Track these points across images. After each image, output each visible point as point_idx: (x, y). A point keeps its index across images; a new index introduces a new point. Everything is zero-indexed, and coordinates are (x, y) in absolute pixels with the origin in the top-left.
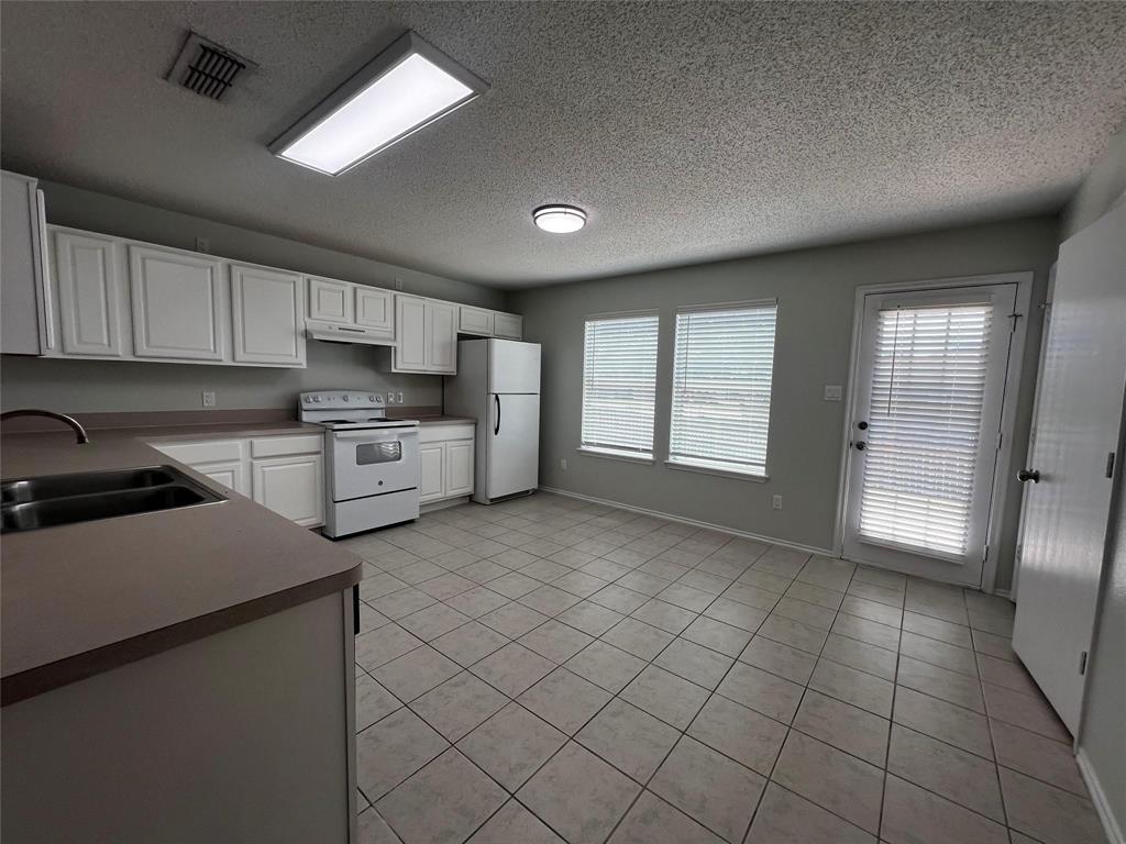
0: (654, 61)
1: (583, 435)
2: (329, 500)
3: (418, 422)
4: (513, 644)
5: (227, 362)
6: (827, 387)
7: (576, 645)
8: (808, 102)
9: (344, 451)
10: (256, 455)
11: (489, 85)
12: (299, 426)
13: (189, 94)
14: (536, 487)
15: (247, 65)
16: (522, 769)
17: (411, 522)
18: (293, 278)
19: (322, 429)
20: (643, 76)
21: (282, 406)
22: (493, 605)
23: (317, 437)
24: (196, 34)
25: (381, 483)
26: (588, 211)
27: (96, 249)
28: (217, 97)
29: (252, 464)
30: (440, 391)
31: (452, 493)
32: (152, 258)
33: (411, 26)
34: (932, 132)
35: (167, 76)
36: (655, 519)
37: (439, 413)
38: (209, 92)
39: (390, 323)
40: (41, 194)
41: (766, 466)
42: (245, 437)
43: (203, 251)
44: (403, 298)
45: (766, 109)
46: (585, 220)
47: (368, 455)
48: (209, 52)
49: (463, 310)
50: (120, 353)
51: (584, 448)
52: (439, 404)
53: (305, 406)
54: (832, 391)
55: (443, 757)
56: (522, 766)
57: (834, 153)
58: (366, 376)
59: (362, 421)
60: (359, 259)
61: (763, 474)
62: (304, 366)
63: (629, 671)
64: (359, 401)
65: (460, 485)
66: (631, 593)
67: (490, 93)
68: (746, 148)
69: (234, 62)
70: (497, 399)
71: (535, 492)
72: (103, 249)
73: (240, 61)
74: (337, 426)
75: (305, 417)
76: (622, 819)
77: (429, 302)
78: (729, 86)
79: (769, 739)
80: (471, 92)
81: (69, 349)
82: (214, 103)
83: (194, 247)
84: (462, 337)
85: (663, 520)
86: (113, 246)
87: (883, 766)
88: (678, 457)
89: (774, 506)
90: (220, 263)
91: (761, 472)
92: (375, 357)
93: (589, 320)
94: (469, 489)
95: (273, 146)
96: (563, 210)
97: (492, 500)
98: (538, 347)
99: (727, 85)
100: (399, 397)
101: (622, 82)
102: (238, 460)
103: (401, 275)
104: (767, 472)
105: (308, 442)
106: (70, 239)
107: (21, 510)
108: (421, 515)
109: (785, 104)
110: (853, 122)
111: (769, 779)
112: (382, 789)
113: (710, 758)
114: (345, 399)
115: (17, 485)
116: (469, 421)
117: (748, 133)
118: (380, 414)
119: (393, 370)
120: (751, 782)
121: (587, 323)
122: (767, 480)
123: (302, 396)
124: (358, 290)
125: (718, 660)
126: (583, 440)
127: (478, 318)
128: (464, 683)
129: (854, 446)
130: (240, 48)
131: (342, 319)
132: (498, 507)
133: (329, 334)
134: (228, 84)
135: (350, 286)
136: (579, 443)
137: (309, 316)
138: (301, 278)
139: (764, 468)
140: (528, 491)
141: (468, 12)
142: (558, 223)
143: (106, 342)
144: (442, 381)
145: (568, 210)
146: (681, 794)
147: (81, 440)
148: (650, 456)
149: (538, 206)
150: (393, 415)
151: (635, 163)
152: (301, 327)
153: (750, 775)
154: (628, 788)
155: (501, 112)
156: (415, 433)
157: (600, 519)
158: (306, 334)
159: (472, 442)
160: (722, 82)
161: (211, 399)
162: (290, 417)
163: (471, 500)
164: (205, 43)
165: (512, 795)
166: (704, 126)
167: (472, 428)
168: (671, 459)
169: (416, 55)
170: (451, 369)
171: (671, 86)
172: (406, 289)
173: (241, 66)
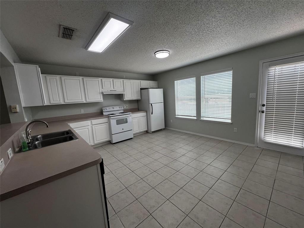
0: (178, 5)
1: (176, 113)
2: (111, 134)
3: (131, 113)
4: (155, 172)
5: (85, 102)
6: (250, 94)
7: (171, 173)
8: (232, 6)
9: (113, 122)
10: (93, 124)
11: (133, 22)
12: (103, 116)
13: (65, 39)
14: (164, 128)
15: (74, 30)
16: (154, 207)
17: (132, 138)
18: (98, 79)
19: (108, 117)
20: (176, 10)
21: (99, 111)
22: (150, 161)
23: (107, 118)
24: (61, 25)
25: (123, 129)
26: (169, 51)
27: (54, 79)
28: (71, 39)
29: (92, 126)
30: (137, 104)
31: (141, 131)
32: (66, 79)
33: (109, 11)
34: (280, 6)
35: (59, 36)
36: (198, 136)
37: (137, 109)
38: (68, 38)
39: (122, 88)
40: (39, 69)
41: (231, 119)
42: (90, 120)
43: (77, 76)
44: (125, 81)
45: (218, 11)
46: (169, 53)
47: (119, 122)
48: (66, 29)
49: (141, 82)
50: (62, 102)
51: (177, 116)
52: (137, 107)
53: (104, 111)
54: (252, 95)
55: (134, 203)
56: (154, 206)
57: (245, 20)
58: (118, 102)
59: (118, 113)
60: (114, 72)
61: (230, 122)
62: (103, 101)
63: (186, 181)
64: (117, 109)
65: (144, 128)
66: (189, 158)
67: (134, 24)
68: (213, 24)
69: (71, 30)
70: (151, 105)
71: (164, 129)
72: (56, 79)
73: (73, 29)
74: (111, 116)
75: (104, 114)
76: (180, 224)
77: (132, 81)
78: (204, 7)
79: (227, 204)
80: (129, 25)
81: (51, 103)
82: (70, 41)
83: (75, 75)
84: (141, 89)
85: (200, 136)
86: (58, 77)
87: (265, 215)
88: (204, 118)
89: (234, 131)
90: (81, 78)
91: (230, 121)
92: (120, 97)
93: (176, 80)
94: (146, 129)
95: (86, 48)
96: (162, 52)
97: (152, 132)
98: (162, 90)
99: (203, 7)
100: (126, 107)
101: (170, 13)
102: (89, 126)
103: (124, 75)
104: (231, 121)
105: (104, 120)
106: (49, 77)
107: (38, 143)
108: (134, 137)
109: (224, 8)
110: (249, 9)
111: (226, 216)
112: (119, 210)
113: (208, 208)
114: (113, 108)
115: (39, 136)
116: (145, 111)
117: (213, 20)
118: (122, 111)
119: (124, 100)
120: (220, 217)
121: (175, 82)
122: (231, 123)
123: (103, 108)
124: (114, 80)
125: (213, 179)
126: (176, 114)
127: (145, 83)
128: (141, 183)
129: (261, 112)
130: (72, 26)
131: (110, 88)
132: (154, 134)
133: (108, 92)
134: (72, 35)
135: (112, 79)
136: (175, 115)
137: (103, 88)
138: (100, 79)
139: (230, 120)
140: (162, 129)
141: (122, 4)
142: (162, 55)
143: (58, 100)
144: (137, 101)
145: (164, 51)
146: (198, 218)
147: (47, 127)
148: (195, 118)
149: (155, 52)
150: (125, 111)
151: (180, 35)
152: (101, 91)
153: (220, 214)
154: (182, 215)
155: (138, 28)
156: (131, 116)
157: (181, 136)
158: (102, 93)
159: (146, 117)
160: (201, 6)
161: (83, 111)
162: (100, 114)
163: (147, 132)
164: (65, 27)
165: (151, 214)
166: (198, 20)
167: (146, 113)
168: (202, 119)
169: (112, 18)
170: (139, 98)
171: (185, 11)
172: (126, 78)
173: (73, 30)
